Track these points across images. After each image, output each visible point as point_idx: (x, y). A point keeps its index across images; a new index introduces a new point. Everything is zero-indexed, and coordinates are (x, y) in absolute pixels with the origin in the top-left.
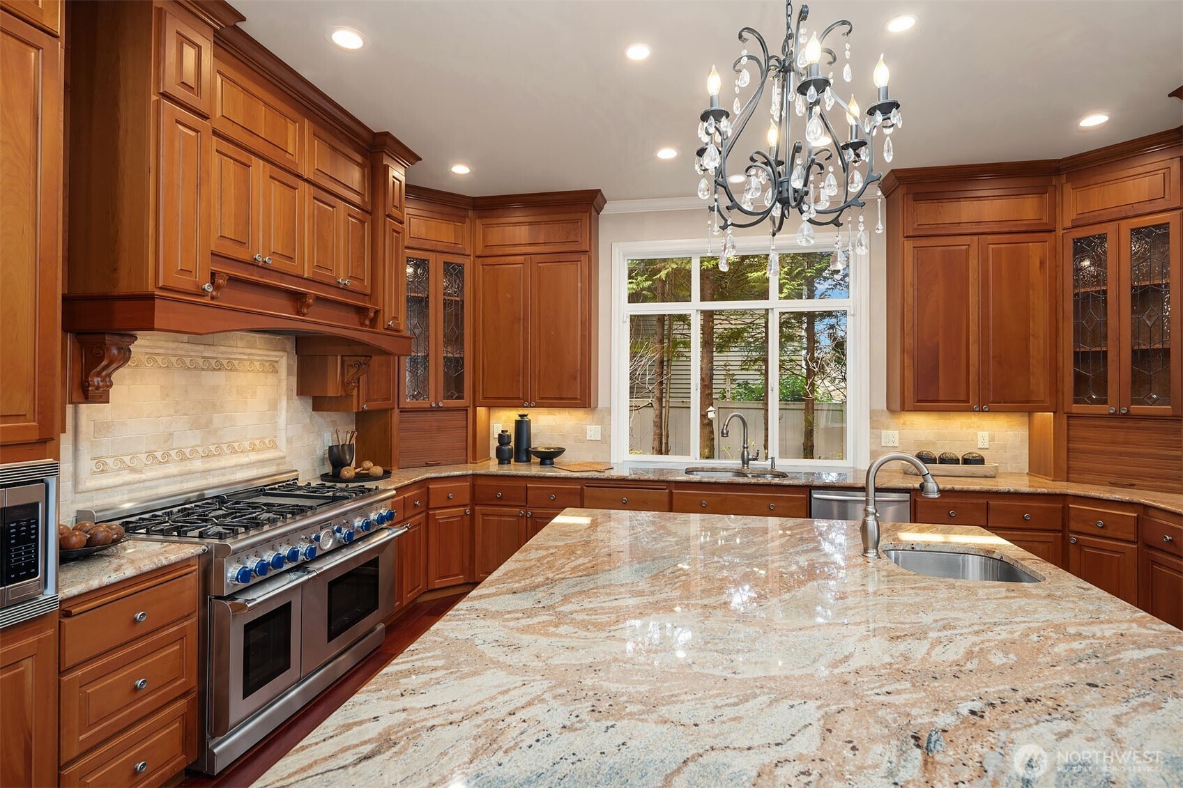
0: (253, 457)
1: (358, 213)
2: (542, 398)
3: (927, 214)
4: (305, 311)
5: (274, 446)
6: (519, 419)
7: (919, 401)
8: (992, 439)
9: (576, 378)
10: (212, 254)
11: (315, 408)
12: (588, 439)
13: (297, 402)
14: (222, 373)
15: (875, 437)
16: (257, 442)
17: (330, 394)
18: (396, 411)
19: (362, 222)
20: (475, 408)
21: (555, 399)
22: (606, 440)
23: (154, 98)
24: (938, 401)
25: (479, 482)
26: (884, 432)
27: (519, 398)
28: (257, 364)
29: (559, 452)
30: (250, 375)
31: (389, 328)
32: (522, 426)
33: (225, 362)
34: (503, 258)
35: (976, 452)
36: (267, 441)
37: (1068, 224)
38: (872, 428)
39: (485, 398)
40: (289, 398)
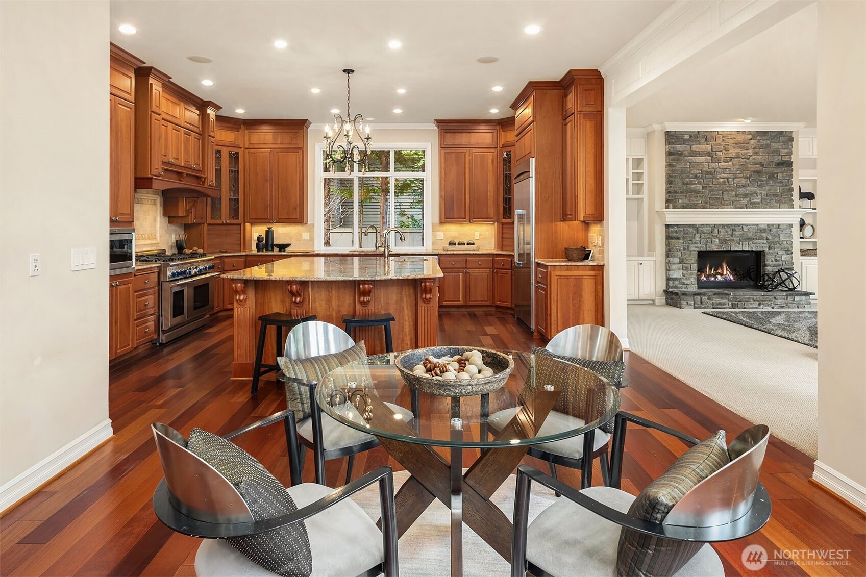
0: (148, 242)
1: (198, 136)
2: (279, 219)
3: (450, 139)
4: (182, 179)
5: (155, 238)
6: (268, 229)
7: (447, 218)
8: (480, 235)
9: (296, 209)
10: (163, 162)
11: (169, 222)
12: (303, 239)
13: (163, 218)
14: (139, 205)
15: (434, 236)
16: (150, 235)
17: (180, 215)
18: (206, 225)
19: (199, 139)
20: (245, 224)
21: (286, 219)
22: (312, 239)
23: (150, 113)
24: (454, 218)
25: (248, 258)
26: (437, 233)
27: (268, 219)
28: (150, 201)
29: (288, 245)
30: (148, 206)
31: (210, 185)
32: (269, 233)
33: (140, 200)
34: (259, 150)
35: (471, 240)
36: (153, 235)
37: (501, 146)
38: (432, 231)
39: (250, 219)
40: (160, 217)
